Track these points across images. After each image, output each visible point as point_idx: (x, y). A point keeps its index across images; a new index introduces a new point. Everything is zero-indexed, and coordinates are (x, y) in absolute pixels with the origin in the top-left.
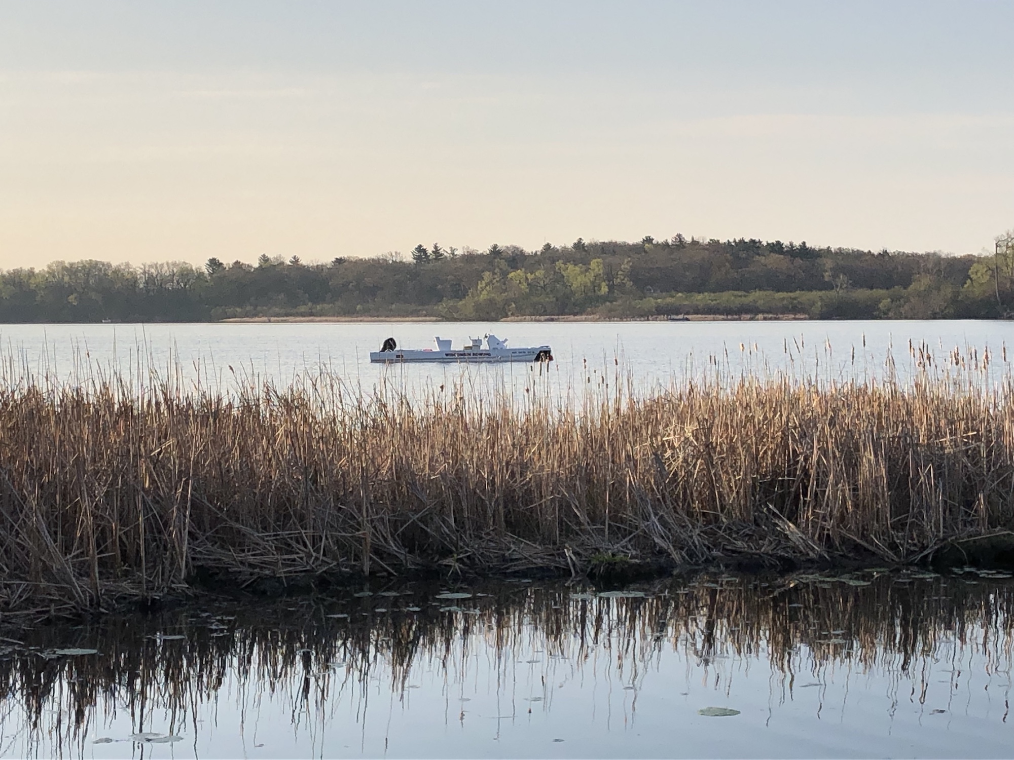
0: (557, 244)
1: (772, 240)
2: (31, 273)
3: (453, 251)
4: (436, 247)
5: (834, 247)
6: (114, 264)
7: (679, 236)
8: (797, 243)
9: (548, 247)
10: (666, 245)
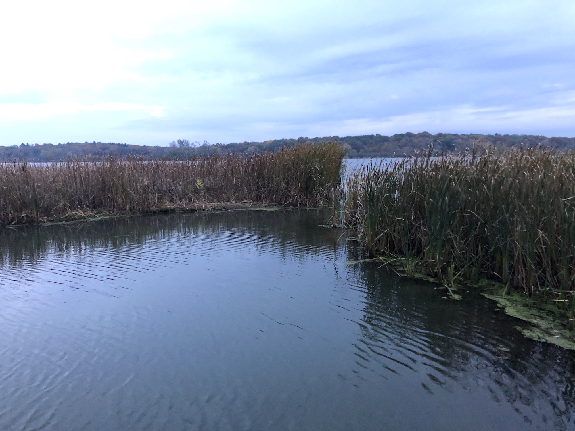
3: (32, 144)
4: (27, 144)
7: (94, 142)
10: (91, 143)
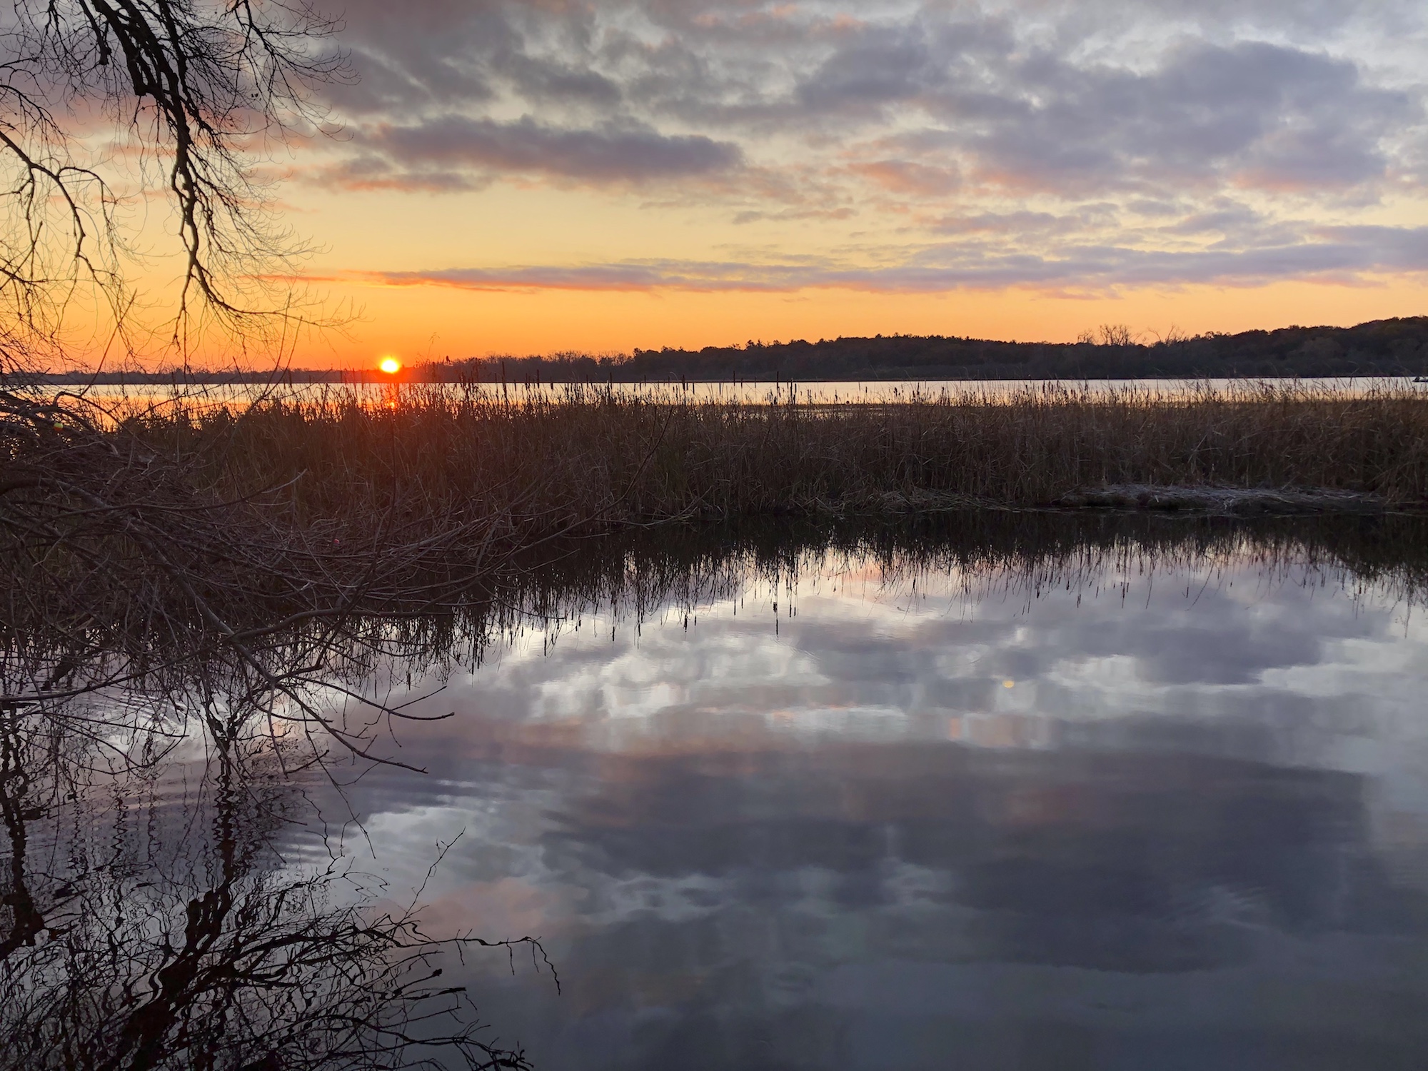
0: (827, 339)
1: (950, 336)
2: (539, 357)
5: (984, 339)
6: (583, 353)
8: (964, 338)
9: (822, 339)
